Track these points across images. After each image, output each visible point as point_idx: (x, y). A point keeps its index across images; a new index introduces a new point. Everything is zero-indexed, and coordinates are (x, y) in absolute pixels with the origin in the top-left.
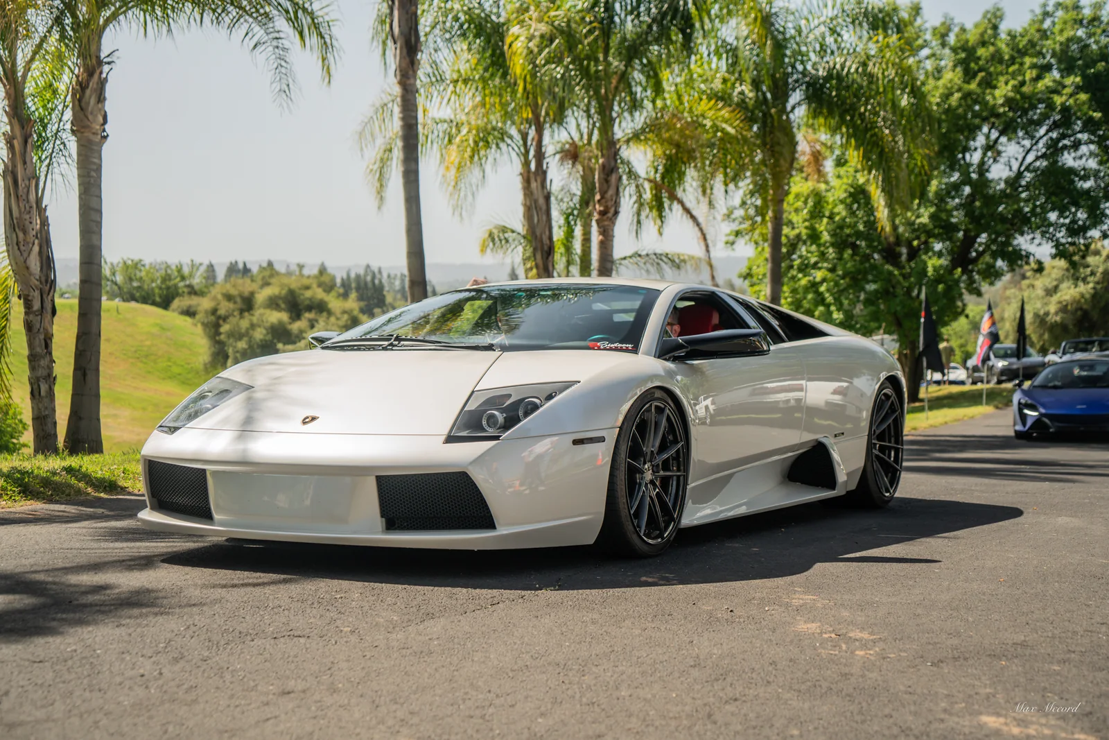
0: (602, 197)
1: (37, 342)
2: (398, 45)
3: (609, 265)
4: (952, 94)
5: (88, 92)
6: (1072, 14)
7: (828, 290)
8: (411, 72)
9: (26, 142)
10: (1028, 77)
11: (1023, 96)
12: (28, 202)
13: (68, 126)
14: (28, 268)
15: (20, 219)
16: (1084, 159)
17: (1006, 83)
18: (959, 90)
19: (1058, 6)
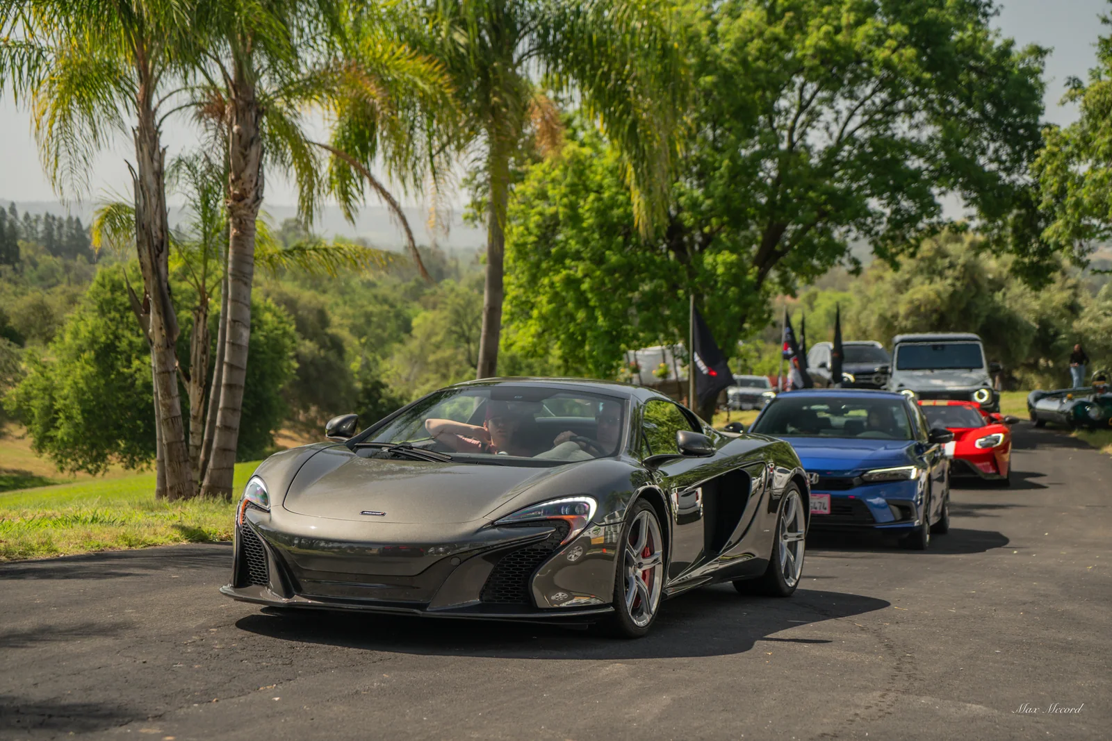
0: (238, 178)
3: (247, 269)
4: (752, 40)
7: (592, 289)
10: (844, 21)
11: (838, 48)
17: (819, 28)
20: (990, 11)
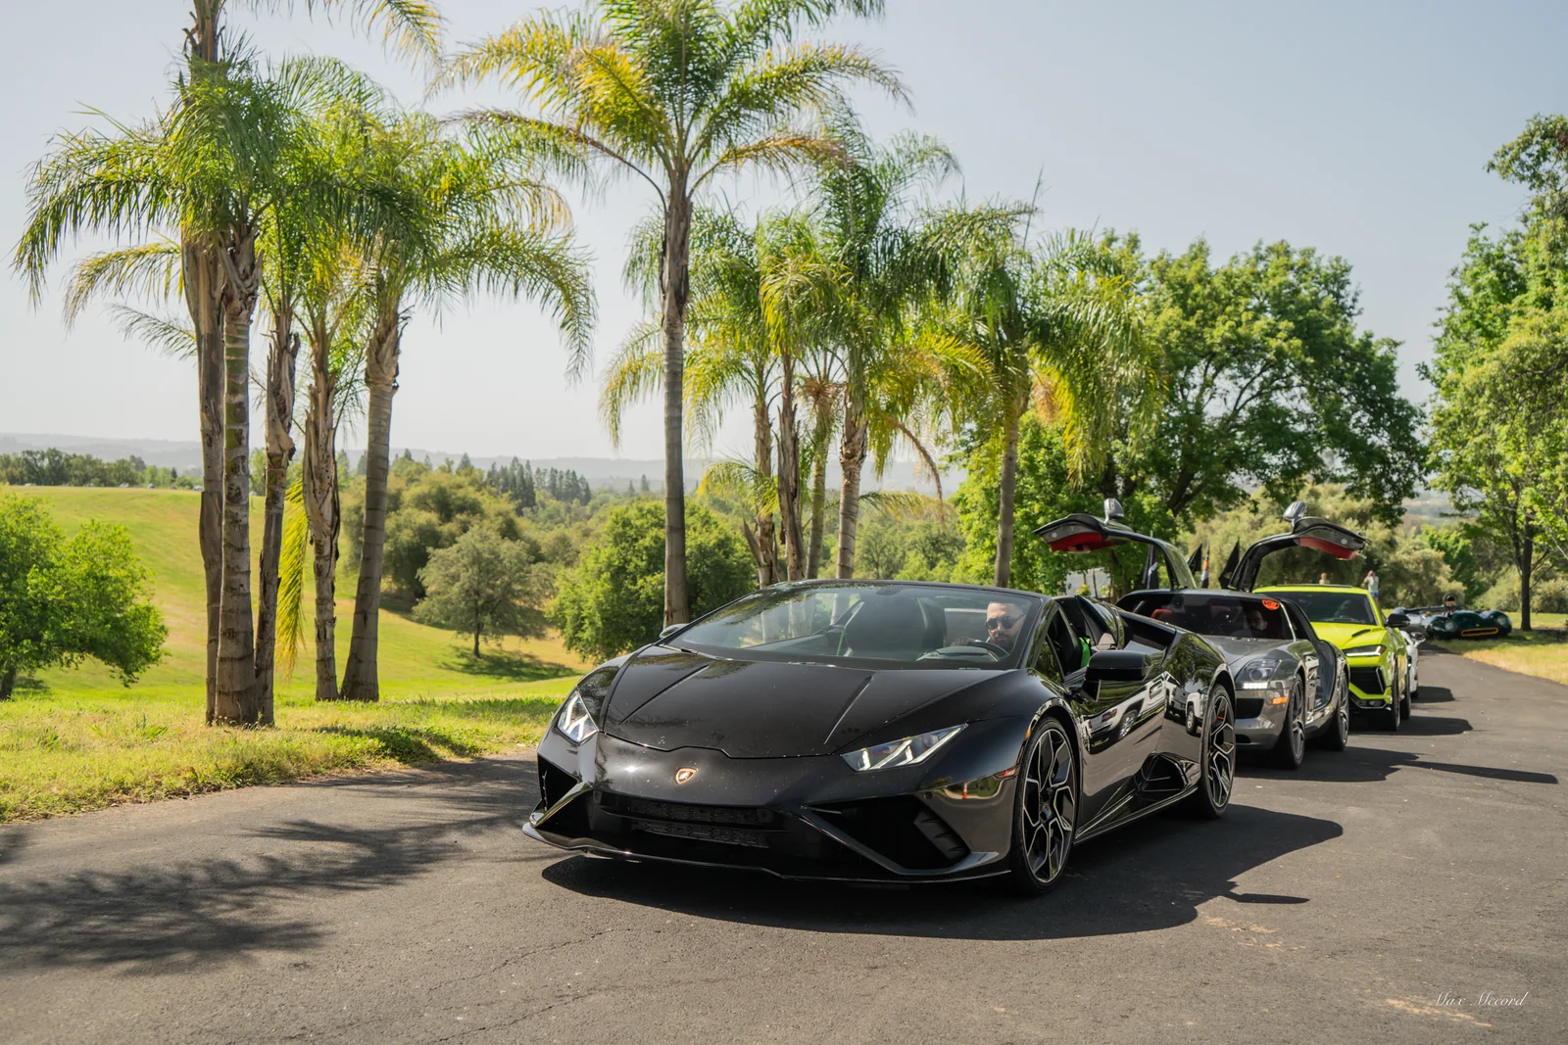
0: (850, 440)
2: (667, 295)
3: (854, 509)
4: (1172, 331)
5: (385, 346)
6: (1283, 260)
8: (679, 322)
9: (328, 395)
10: (1244, 317)
11: (1240, 339)
12: (326, 450)
13: (362, 376)
14: (322, 515)
15: (318, 468)
16: (1296, 400)
17: (1224, 324)
19: (1270, 250)
20: (1354, 312)
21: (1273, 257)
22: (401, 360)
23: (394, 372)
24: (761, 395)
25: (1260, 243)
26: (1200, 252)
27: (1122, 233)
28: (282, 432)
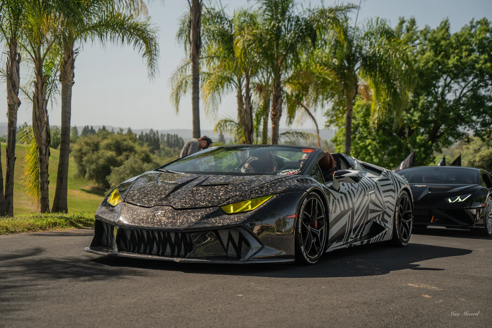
0: (274, 108)
1: (44, 167)
2: (192, 45)
3: (276, 138)
4: (429, 62)
5: (67, 65)
6: (484, 27)
7: (371, 149)
8: (197, 56)
9: (43, 85)
10: (464, 55)
11: (461, 63)
12: (43, 109)
13: (58, 78)
14: (41, 136)
15: (39, 116)
16: (490, 92)
17: (454, 58)
18: (432, 60)
19: (478, 23)
21: (479, 26)
22: (75, 71)
23: (72, 76)
24: (240, 91)
25: (473, 19)
26: (445, 26)
27: (407, 18)
28: (14, 96)
